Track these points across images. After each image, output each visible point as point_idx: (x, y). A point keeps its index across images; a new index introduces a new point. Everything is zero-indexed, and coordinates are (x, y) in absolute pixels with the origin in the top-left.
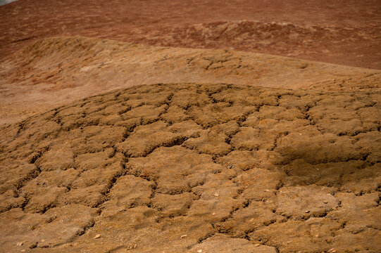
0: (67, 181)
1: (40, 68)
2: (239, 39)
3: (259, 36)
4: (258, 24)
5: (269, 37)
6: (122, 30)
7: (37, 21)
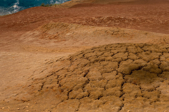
0: (103, 85)
1: (50, 34)
2: (108, 22)
3: (115, 21)
4: (114, 17)
5: (118, 22)
6: (66, 19)
7: (36, 16)
